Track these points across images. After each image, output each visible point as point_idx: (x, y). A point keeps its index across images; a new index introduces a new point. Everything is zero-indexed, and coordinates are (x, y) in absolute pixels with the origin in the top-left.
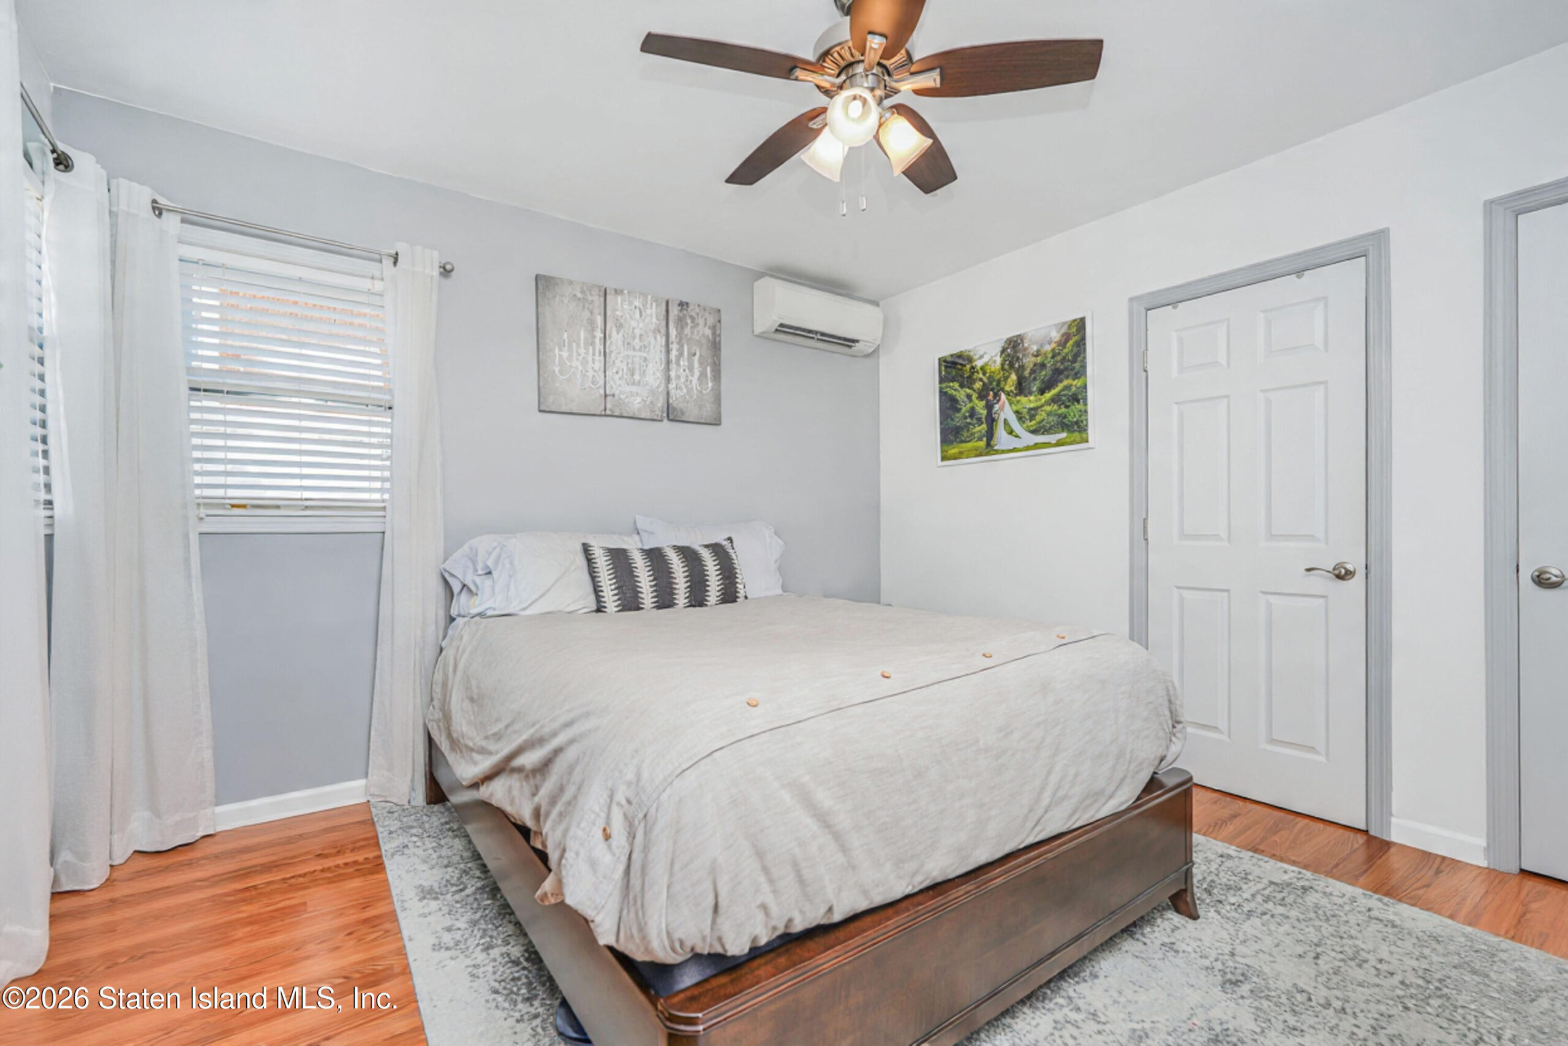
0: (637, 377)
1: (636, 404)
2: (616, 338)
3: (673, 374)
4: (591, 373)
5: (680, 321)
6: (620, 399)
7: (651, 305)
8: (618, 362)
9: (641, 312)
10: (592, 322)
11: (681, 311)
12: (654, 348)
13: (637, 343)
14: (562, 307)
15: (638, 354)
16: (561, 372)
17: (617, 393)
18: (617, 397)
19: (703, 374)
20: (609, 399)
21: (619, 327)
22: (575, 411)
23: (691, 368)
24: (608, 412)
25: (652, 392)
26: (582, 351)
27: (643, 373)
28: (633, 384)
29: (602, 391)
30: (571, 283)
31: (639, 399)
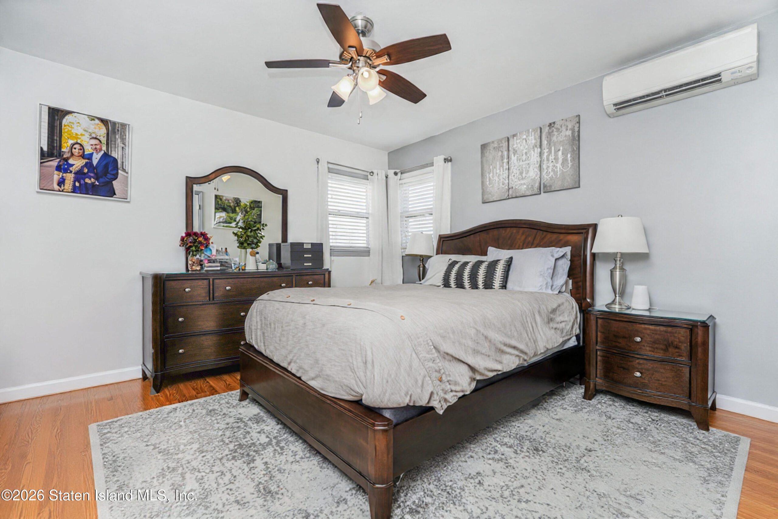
0: (524, 175)
1: (523, 189)
2: (513, 158)
3: (544, 166)
4: (502, 180)
5: (550, 134)
6: (516, 189)
7: (532, 134)
8: (515, 170)
9: (526, 141)
10: (502, 156)
11: (550, 129)
12: (534, 156)
13: (524, 157)
14: (490, 154)
15: (524, 163)
16: (490, 184)
17: (514, 186)
18: (514, 188)
19: (565, 161)
20: (510, 190)
21: (515, 152)
22: (495, 200)
23: (556, 159)
24: (510, 197)
25: (533, 180)
26: (498, 171)
27: (527, 172)
28: (522, 179)
29: (507, 187)
30: (493, 142)
31: (525, 186)
